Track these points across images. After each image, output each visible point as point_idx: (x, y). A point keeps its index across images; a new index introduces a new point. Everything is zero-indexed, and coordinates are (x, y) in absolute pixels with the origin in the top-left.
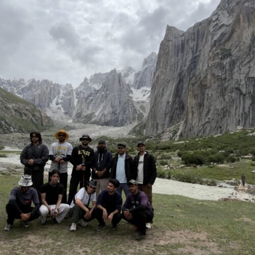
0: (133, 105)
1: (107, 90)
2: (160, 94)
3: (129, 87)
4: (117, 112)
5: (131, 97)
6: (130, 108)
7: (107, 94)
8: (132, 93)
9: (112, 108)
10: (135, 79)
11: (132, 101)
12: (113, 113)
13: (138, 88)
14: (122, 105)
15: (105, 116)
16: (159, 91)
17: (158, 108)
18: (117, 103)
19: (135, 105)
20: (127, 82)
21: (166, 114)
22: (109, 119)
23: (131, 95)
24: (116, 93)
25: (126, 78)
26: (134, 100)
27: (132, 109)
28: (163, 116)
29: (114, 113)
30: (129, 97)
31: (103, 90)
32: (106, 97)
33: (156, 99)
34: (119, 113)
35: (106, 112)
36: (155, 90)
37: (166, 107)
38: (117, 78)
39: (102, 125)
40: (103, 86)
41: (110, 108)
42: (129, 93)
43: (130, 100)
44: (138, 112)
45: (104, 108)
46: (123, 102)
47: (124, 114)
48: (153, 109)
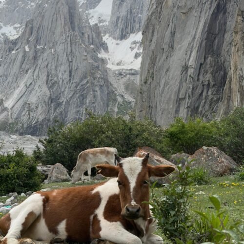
0: (106, 81)
1: (37, 41)
3: (98, 34)
4: (63, 99)
5: (103, 61)
6: (97, 89)
7: (36, 52)
8: (106, 49)
9: (50, 88)
10: (113, 14)
11: (106, 71)
12: (51, 100)
13: (123, 37)
14: (76, 79)
15: (30, 111)
17: (159, 83)
18: (62, 74)
19: (112, 80)
20: (92, 22)
21: (179, 101)
22: (41, 118)
23: (102, 55)
24: (60, 48)
25: (91, 11)
26: (111, 67)
27: (102, 92)
28: (172, 107)
29: (54, 101)
30: (96, 59)
31: (28, 42)
32: (35, 58)
33: (153, 61)
34: (68, 103)
35: (33, 99)
36: (152, 36)
38: (66, 10)
39: (21, 134)
40: (28, 30)
41: (45, 89)
42: (96, 50)
43: (98, 67)
44: (119, 99)
45: (29, 88)
46: (80, 73)
47: (82, 103)
48: (145, 88)
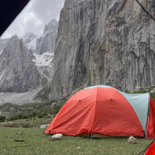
0: (36, 70)
1: (8, 56)
2: (64, 59)
3: (32, 53)
4: (20, 78)
5: (34, 63)
6: (33, 73)
7: (8, 60)
8: (35, 58)
9: (15, 74)
10: (37, 45)
11: (36, 67)
12: (16, 78)
13: (41, 54)
14: (25, 70)
15: (7, 83)
16: (62, 56)
18: (20, 68)
19: (39, 70)
20: (29, 48)
22: (12, 86)
23: (33, 60)
24: (18, 59)
25: (28, 44)
26: (37, 65)
27: (35, 74)
28: (67, 80)
30: (32, 62)
31: (5, 57)
32: (8, 63)
34: (22, 79)
35: (8, 78)
36: (58, 55)
37: (70, 72)
38: (19, 44)
39: (4, 92)
40: (4, 52)
41: (13, 74)
42: (31, 59)
43: (33, 65)
44: (42, 77)
45: (7, 74)
46: (26, 68)
47: (28, 79)
48: (57, 74)
